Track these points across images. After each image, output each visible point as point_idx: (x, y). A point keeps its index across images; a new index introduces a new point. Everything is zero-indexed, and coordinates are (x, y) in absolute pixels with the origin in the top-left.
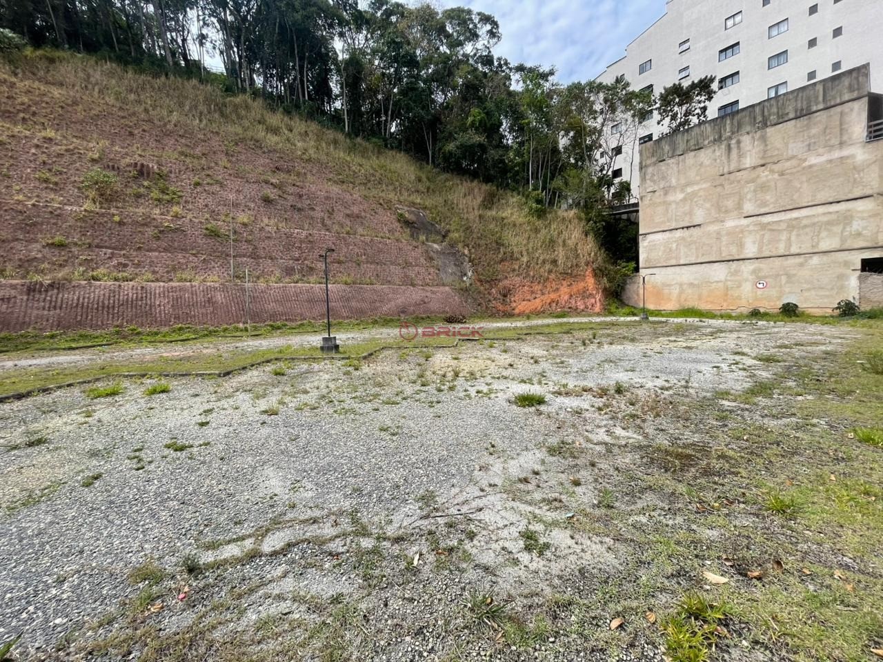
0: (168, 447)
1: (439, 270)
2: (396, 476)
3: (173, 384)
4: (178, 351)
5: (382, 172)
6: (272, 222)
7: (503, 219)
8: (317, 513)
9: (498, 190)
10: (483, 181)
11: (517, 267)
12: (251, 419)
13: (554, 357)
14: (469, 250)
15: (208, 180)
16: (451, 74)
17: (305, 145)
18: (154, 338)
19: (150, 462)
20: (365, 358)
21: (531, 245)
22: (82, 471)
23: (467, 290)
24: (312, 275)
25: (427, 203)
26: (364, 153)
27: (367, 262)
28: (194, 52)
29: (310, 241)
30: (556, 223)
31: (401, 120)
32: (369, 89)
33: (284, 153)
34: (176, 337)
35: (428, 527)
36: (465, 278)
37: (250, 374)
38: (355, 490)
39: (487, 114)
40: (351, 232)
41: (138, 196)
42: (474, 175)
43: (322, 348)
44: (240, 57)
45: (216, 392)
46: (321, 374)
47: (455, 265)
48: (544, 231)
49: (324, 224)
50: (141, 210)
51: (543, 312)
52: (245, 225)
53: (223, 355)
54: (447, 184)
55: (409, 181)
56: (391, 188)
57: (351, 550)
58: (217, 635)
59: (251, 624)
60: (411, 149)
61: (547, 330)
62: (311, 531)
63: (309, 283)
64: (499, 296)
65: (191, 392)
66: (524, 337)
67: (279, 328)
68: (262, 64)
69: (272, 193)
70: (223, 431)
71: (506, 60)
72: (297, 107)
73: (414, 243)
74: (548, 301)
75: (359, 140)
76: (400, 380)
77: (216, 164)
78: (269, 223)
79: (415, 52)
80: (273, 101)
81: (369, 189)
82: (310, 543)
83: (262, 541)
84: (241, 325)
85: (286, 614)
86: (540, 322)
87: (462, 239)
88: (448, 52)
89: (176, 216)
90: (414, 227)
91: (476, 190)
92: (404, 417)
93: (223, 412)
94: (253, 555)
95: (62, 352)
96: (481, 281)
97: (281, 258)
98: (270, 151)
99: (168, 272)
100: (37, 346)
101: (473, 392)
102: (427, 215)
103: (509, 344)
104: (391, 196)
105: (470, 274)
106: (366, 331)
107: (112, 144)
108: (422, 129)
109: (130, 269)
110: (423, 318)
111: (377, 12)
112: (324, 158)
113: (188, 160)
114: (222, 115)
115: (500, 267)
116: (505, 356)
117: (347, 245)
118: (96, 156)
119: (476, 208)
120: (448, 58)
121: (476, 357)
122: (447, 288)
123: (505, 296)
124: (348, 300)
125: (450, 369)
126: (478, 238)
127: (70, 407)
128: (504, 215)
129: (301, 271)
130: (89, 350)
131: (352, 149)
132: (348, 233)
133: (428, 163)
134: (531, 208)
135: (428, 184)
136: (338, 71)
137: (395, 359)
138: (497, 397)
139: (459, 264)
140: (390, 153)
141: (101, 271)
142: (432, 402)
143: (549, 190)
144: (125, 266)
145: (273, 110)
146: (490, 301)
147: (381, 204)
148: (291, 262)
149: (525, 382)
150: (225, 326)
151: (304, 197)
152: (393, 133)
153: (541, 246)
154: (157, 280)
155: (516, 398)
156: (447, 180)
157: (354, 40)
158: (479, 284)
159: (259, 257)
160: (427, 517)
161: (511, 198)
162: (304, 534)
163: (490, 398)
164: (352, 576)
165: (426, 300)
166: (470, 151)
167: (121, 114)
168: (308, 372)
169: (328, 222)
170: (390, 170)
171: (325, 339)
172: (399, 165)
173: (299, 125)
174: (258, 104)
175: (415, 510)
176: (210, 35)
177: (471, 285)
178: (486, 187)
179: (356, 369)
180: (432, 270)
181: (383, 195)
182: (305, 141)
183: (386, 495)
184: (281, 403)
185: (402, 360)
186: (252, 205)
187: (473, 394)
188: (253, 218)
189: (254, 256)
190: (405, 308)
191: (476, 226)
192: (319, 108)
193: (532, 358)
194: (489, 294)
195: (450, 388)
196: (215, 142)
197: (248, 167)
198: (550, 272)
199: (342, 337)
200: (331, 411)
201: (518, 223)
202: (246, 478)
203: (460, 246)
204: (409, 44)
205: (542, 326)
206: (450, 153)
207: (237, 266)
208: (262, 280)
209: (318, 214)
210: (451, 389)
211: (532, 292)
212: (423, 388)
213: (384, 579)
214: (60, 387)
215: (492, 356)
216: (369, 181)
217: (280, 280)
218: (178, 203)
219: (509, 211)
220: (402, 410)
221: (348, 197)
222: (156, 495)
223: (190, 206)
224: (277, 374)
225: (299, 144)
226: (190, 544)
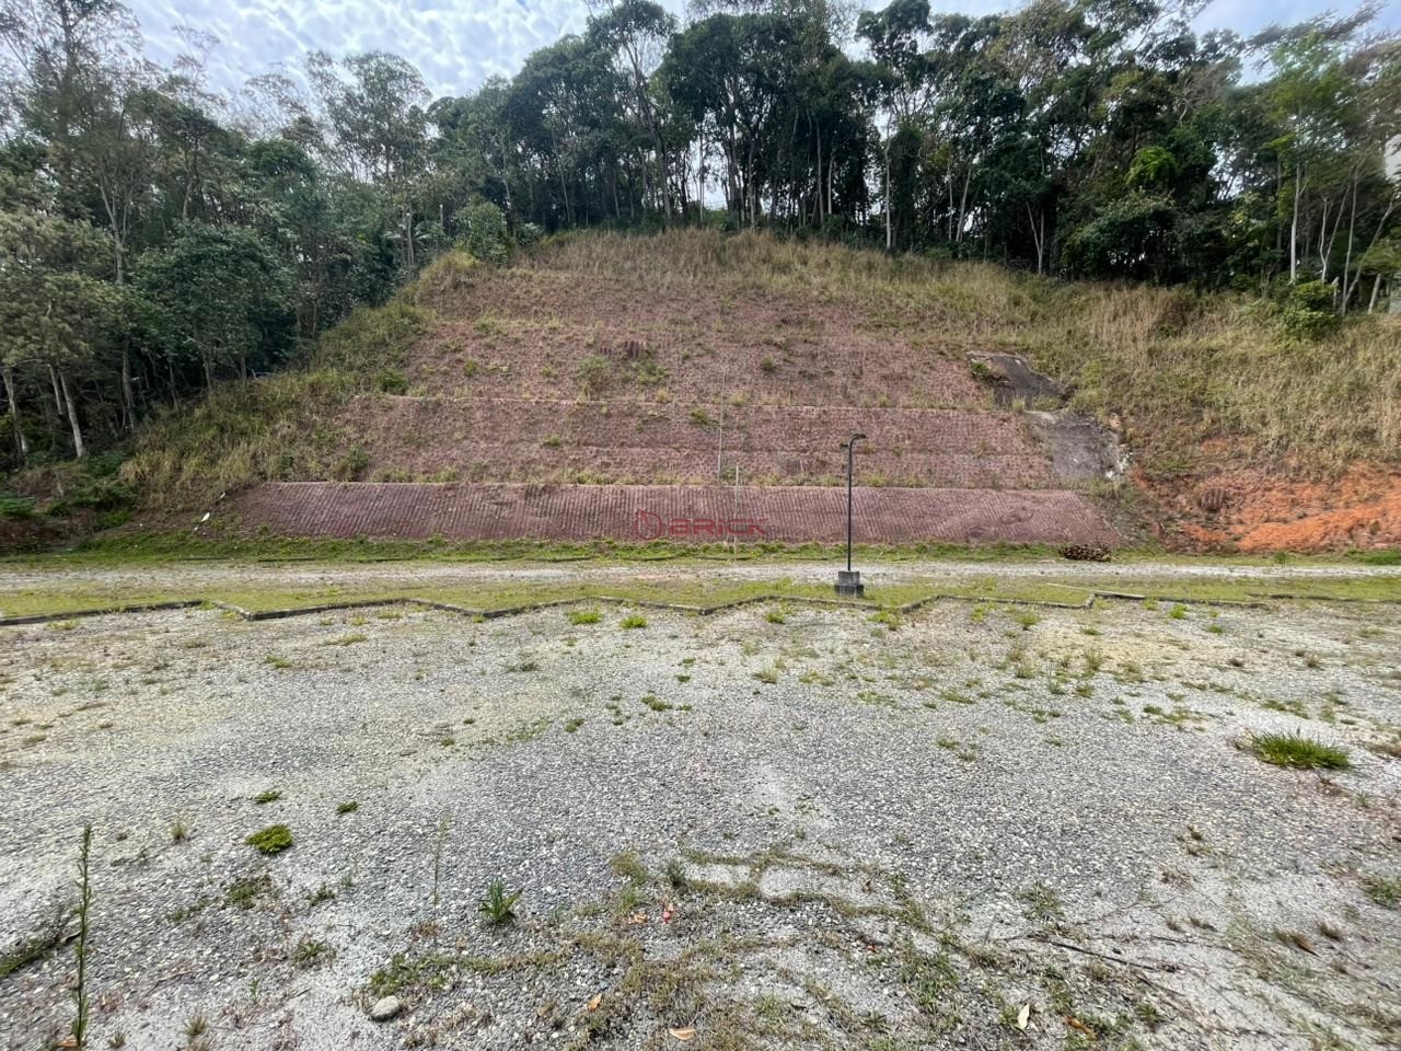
0: (646, 701)
1: (1051, 460)
2: (975, 837)
3: (650, 617)
4: (652, 573)
5: (947, 299)
6: (773, 398)
7: (1211, 351)
8: (838, 860)
9: (1199, 295)
10: (1161, 283)
11: (1249, 450)
12: (740, 683)
13: (1369, 661)
14: (1122, 420)
15: (699, 351)
16: (1092, 98)
17: (825, 280)
18: (630, 555)
19: (628, 718)
20: (906, 611)
21: (1293, 398)
22: (565, 711)
23: (1113, 497)
24: (824, 473)
25: (1030, 341)
26: (915, 275)
27: (913, 450)
28: (693, 191)
29: (824, 422)
30: (1372, 347)
31: (984, 206)
32: (927, 172)
33: (794, 297)
34: (650, 555)
35: (1047, 961)
36: (1110, 475)
37: (737, 615)
38: (900, 840)
39: (1176, 151)
40: (889, 402)
41: (626, 381)
42: (1139, 275)
43: (837, 588)
44: (746, 181)
45: (696, 636)
46: (836, 629)
47: (1089, 449)
48: (1333, 368)
49: (846, 396)
50: (627, 398)
51: (1330, 549)
52: (738, 405)
53: (705, 584)
54: (1075, 301)
55: (997, 308)
56: (960, 323)
57: (897, 945)
58: (708, 990)
59: (751, 998)
60: (1001, 253)
61: (1341, 593)
62: (831, 886)
63: (819, 485)
64: (1196, 511)
65: (669, 631)
66: (1270, 603)
67: (773, 551)
68: (772, 182)
69: (773, 356)
70: (706, 693)
71: (1228, 32)
72: (816, 227)
73: (1003, 414)
74: (1346, 525)
75: (908, 256)
76: (973, 659)
77: (709, 327)
78: (768, 401)
79: (1016, 86)
80: (782, 227)
81: (922, 330)
82: (828, 905)
83: (760, 876)
84: (725, 544)
85: (797, 1008)
86: (1318, 570)
87: (1106, 400)
88: (1087, 61)
89: (661, 402)
90: (1003, 385)
91: (1143, 304)
92: (984, 730)
93: (705, 666)
94: (749, 894)
95: (547, 564)
96: (1148, 479)
97: (783, 450)
98: (775, 299)
99: (648, 472)
100: (527, 555)
101: (1136, 707)
102: (1031, 363)
103: (1223, 614)
104: (963, 337)
105: (1121, 466)
106: (906, 565)
107: (607, 325)
108: (1025, 214)
109: (612, 469)
110: (1014, 548)
111: (948, 47)
112: (850, 294)
113: (678, 329)
114: (720, 262)
115: (1199, 450)
116: (1214, 640)
117: (881, 424)
118: (591, 341)
119: (1140, 336)
120: (1086, 72)
121: (1138, 636)
122: (1068, 494)
123: (1213, 510)
124: (878, 512)
125: (1076, 652)
126: (1145, 395)
127: (555, 632)
128: (1214, 343)
129: (808, 467)
130: (571, 564)
131: (896, 273)
132: (883, 405)
133: (1034, 270)
134: (1293, 322)
135: (1033, 307)
136: (880, 159)
137: (960, 620)
138: (1201, 730)
139: (1097, 447)
140: (961, 267)
141: (587, 471)
142: (1041, 713)
143: (1352, 274)
144: (608, 465)
145: (782, 240)
146: (1171, 519)
147: (942, 353)
148: (795, 454)
149: (1281, 709)
150: (706, 544)
151: (819, 358)
152: (968, 233)
153: (1324, 402)
154: (637, 482)
155: (1257, 741)
156: (1075, 293)
157: (907, 104)
158: (1143, 485)
159: (753, 449)
160: (1042, 938)
161: (1234, 306)
162: (819, 888)
163: (1180, 729)
164: (901, 994)
165: (1022, 514)
166: (1129, 232)
167: (617, 287)
168: (815, 624)
169: (852, 391)
170: (961, 294)
171: (842, 574)
172: (976, 285)
173: (817, 252)
174: (763, 239)
175: (1017, 916)
176: (713, 164)
177: (1124, 486)
178: (1166, 295)
179: (893, 629)
180: (1036, 460)
181: (947, 337)
182: (823, 274)
183: (955, 867)
184: (779, 666)
185: (975, 621)
186: (748, 377)
187: (1137, 713)
188: (748, 396)
189: (748, 448)
190: (978, 527)
191: (1141, 372)
192: (847, 221)
193: (1299, 654)
194: (1170, 505)
195: (1079, 690)
196: (710, 301)
197: (746, 326)
198: (1351, 457)
199: (868, 571)
200: (854, 694)
201: (1253, 356)
202: (734, 769)
203: (1100, 413)
204: (1005, 75)
205: (1324, 581)
206: (1085, 245)
207: (725, 462)
208: (755, 481)
209: (839, 380)
210: (1083, 692)
211: (1294, 503)
212: (1018, 681)
213: (960, 1026)
214: (546, 606)
215: (1182, 637)
216: (923, 318)
217: (778, 481)
218: (665, 385)
219: (1230, 334)
220: (980, 716)
221: (886, 348)
222: (637, 765)
223: (677, 387)
224: (773, 620)
225: (816, 281)
226: (673, 846)
